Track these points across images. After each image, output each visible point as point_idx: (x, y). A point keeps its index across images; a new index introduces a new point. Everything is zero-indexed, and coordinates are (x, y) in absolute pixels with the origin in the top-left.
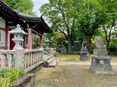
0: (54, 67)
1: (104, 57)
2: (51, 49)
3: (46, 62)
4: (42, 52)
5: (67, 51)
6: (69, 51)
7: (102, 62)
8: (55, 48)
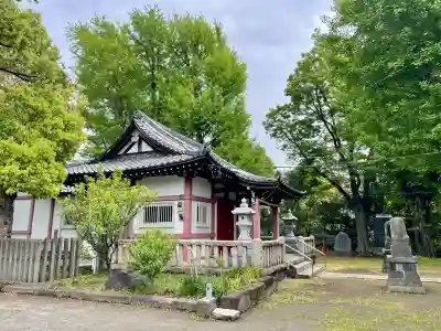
0: (307, 277)
1: (403, 259)
2: (302, 239)
3: (291, 267)
4: (282, 245)
5: (354, 246)
6: (360, 248)
7: (399, 268)
8: (312, 237)
